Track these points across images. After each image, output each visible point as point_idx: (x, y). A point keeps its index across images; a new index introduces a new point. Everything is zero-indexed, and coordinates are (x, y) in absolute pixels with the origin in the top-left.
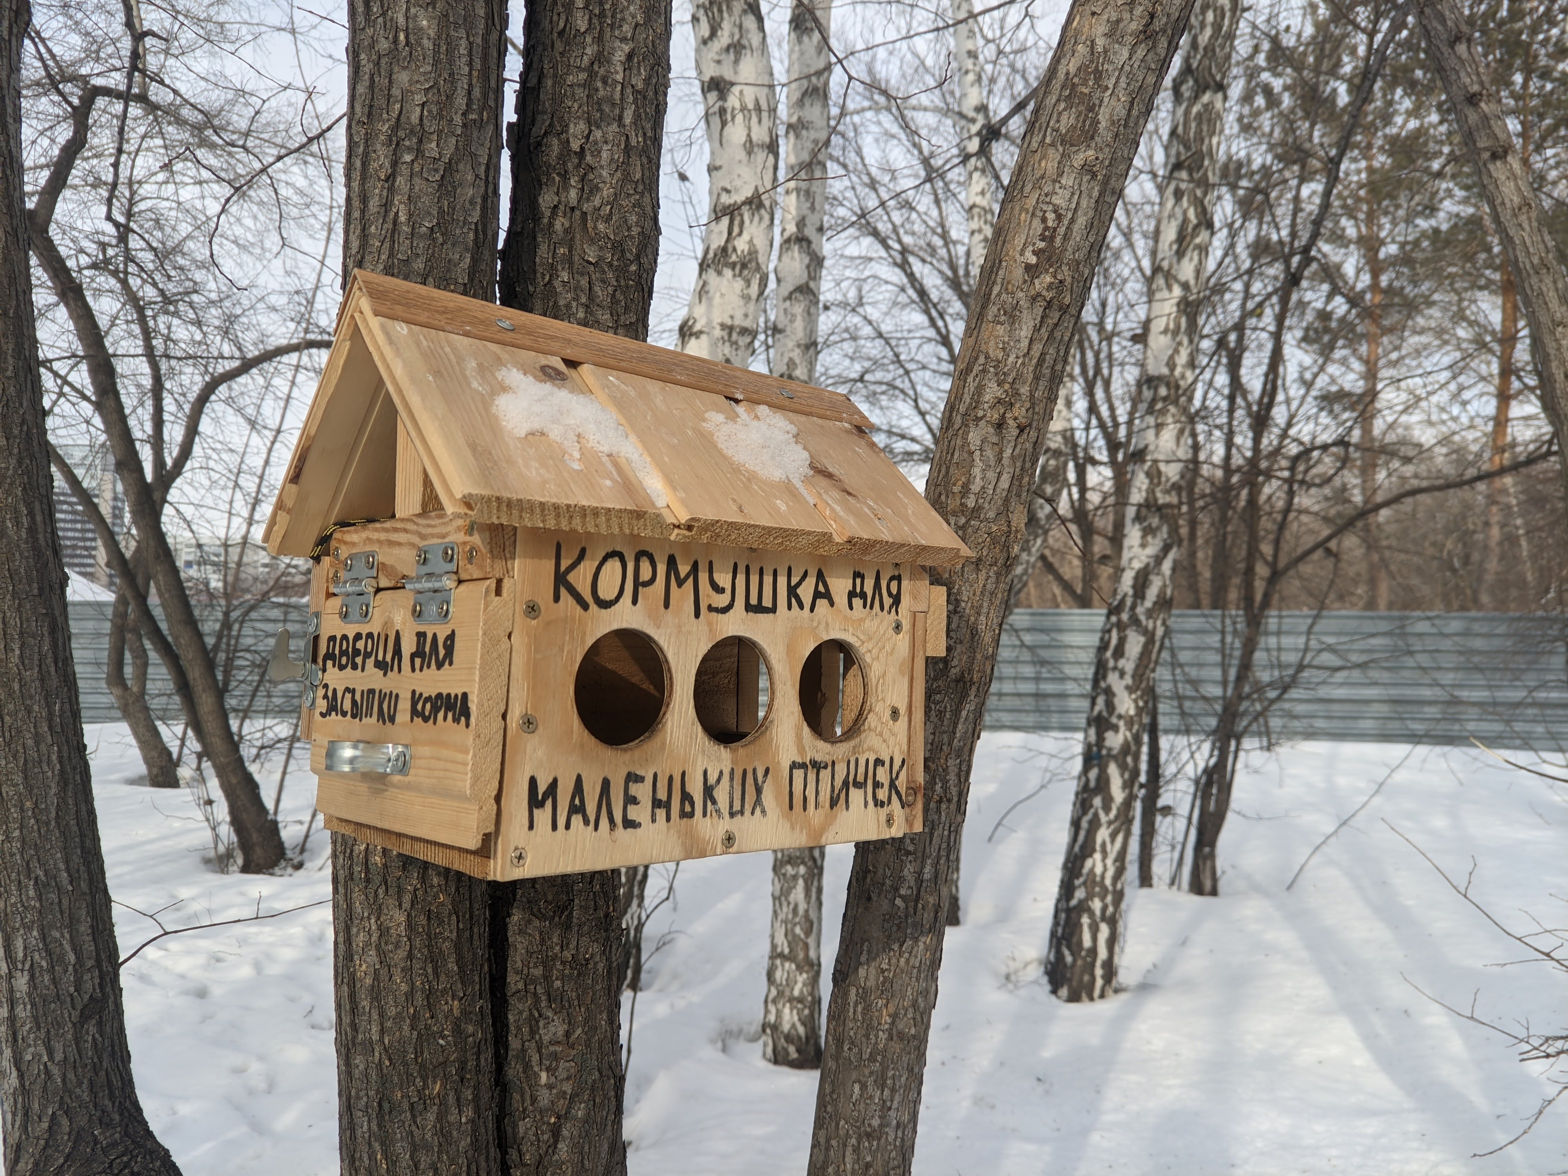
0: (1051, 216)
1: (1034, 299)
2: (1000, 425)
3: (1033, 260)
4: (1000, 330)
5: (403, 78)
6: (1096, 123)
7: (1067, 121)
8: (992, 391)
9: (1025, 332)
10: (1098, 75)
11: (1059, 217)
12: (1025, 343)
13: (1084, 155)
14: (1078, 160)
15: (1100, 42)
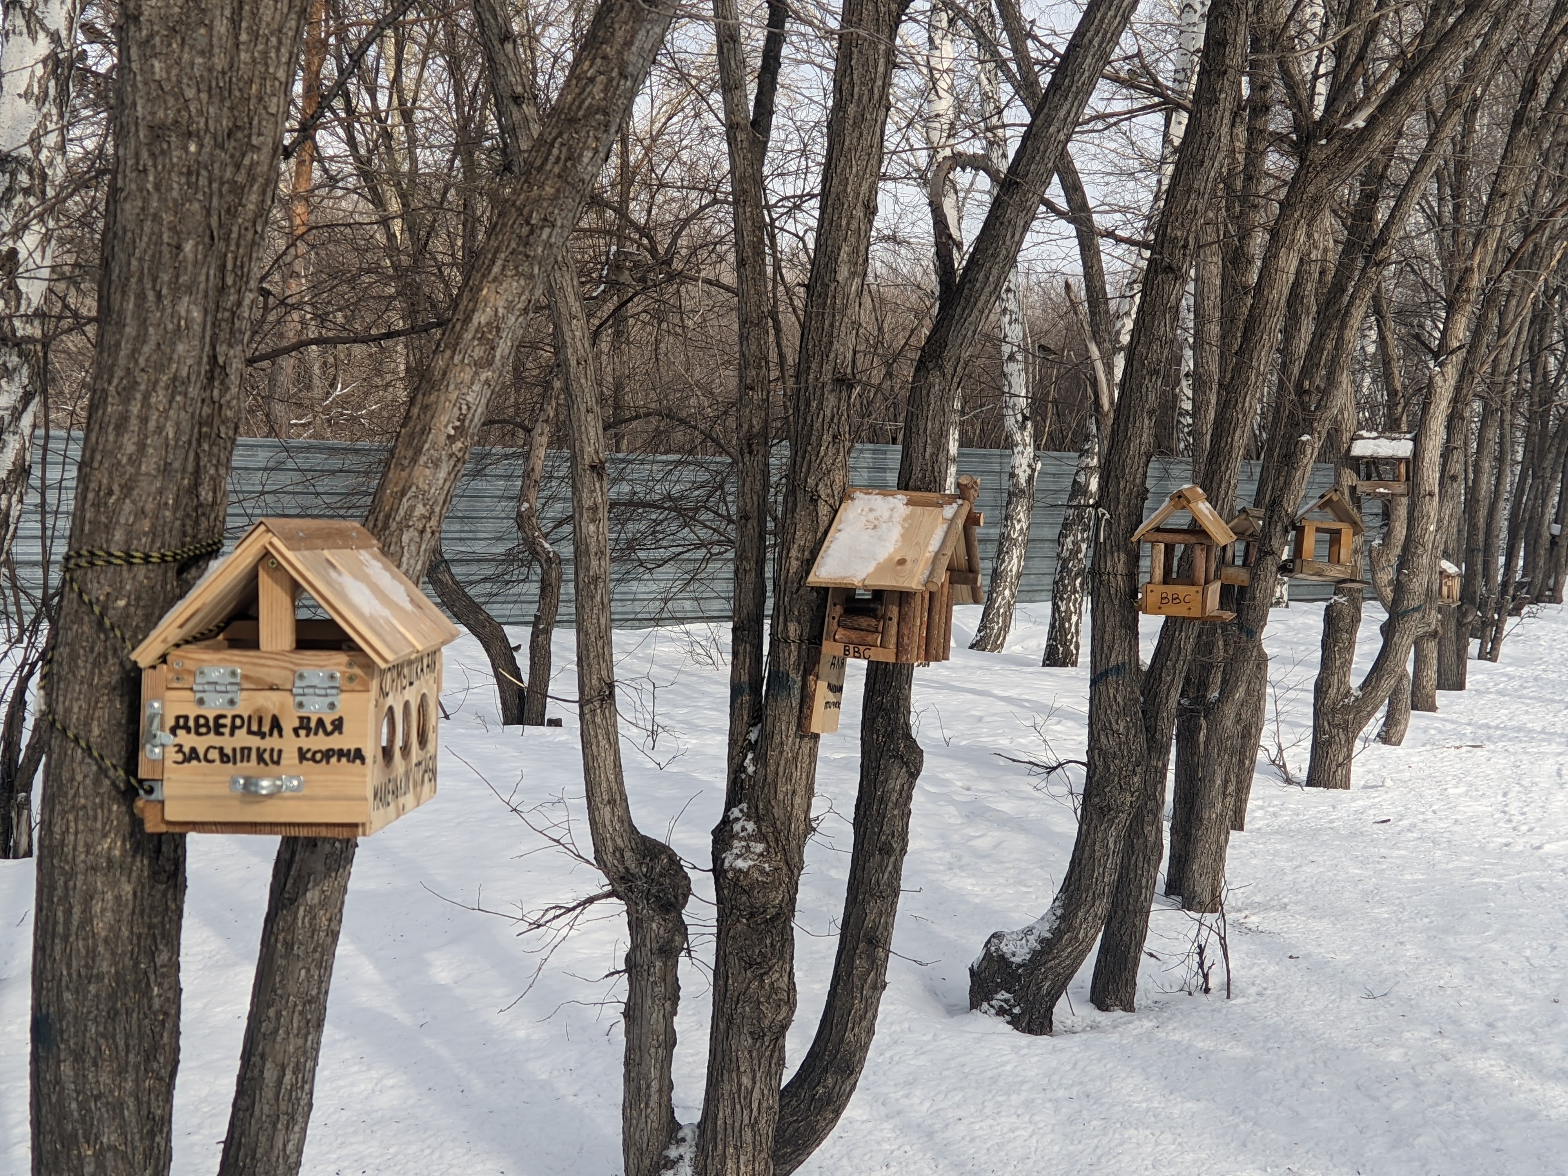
0: (464, 407)
1: (451, 456)
2: (422, 532)
3: (452, 432)
4: (427, 472)
5: (181, 348)
6: (494, 356)
7: (478, 352)
8: (420, 510)
9: (442, 475)
10: (498, 329)
11: (469, 408)
12: (441, 482)
13: (486, 374)
14: (483, 377)
15: (501, 311)
